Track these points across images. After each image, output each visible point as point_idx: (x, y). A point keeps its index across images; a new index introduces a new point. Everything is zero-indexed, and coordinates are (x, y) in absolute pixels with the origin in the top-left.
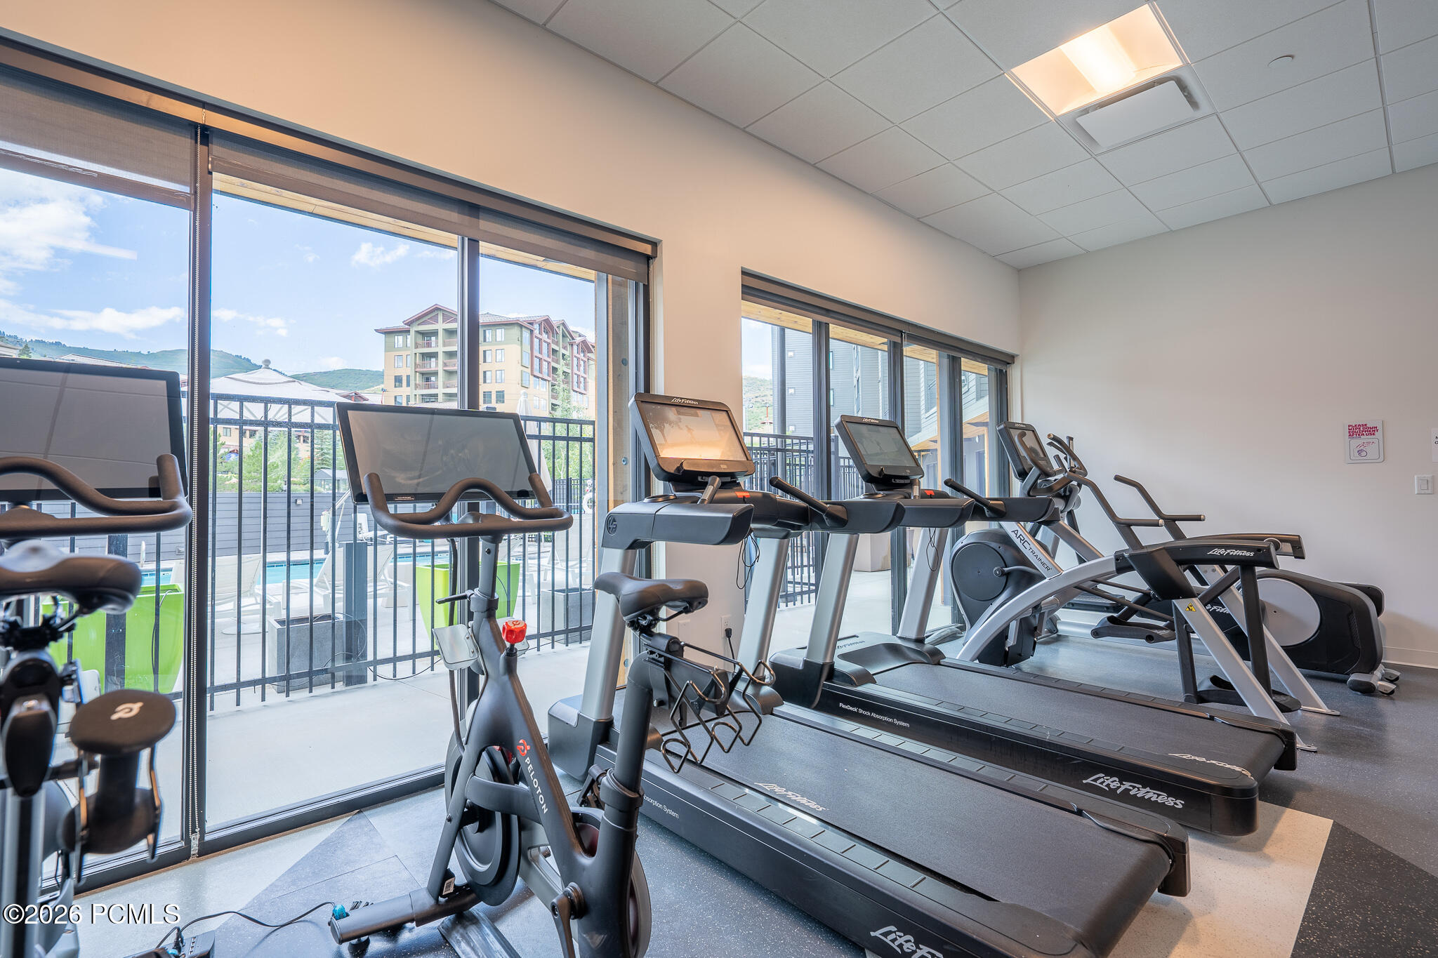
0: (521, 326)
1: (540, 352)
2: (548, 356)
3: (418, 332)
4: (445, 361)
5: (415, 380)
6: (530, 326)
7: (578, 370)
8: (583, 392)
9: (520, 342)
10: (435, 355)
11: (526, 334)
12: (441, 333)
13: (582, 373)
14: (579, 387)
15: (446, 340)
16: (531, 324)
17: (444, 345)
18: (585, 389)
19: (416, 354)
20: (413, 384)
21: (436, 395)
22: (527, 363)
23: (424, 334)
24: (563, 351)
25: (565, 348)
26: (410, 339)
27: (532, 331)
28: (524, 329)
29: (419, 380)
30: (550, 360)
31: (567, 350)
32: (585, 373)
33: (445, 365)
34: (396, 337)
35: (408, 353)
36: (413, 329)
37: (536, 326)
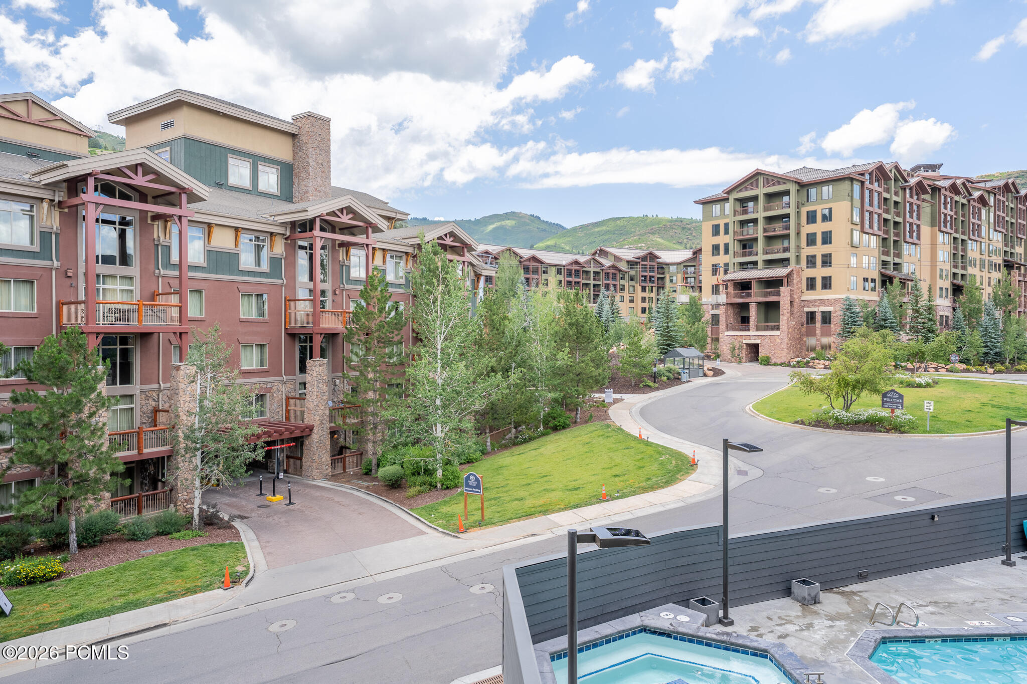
0: (852, 180)
1: (871, 204)
2: (879, 207)
3: (736, 200)
4: (765, 227)
5: (734, 248)
6: (861, 178)
7: (911, 217)
8: (916, 241)
9: (849, 198)
10: (755, 221)
11: (857, 187)
12: (761, 199)
13: (915, 220)
14: (911, 237)
15: (766, 205)
16: (863, 174)
17: (765, 211)
18: (919, 238)
19: (734, 222)
20: (732, 252)
21: (755, 263)
22: (857, 219)
23: (743, 201)
24: (895, 198)
25: (896, 194)
26: (728, 207)
27: (862, 183)
28: (854, 182)
29: (737, 248)
30: (880, 211)
31: (898, 196)
32: (919, 219)
33: (765, 230)
34: (714, 206)
35: (726, 221)
36: (733, 197)
37: (867, 177)
